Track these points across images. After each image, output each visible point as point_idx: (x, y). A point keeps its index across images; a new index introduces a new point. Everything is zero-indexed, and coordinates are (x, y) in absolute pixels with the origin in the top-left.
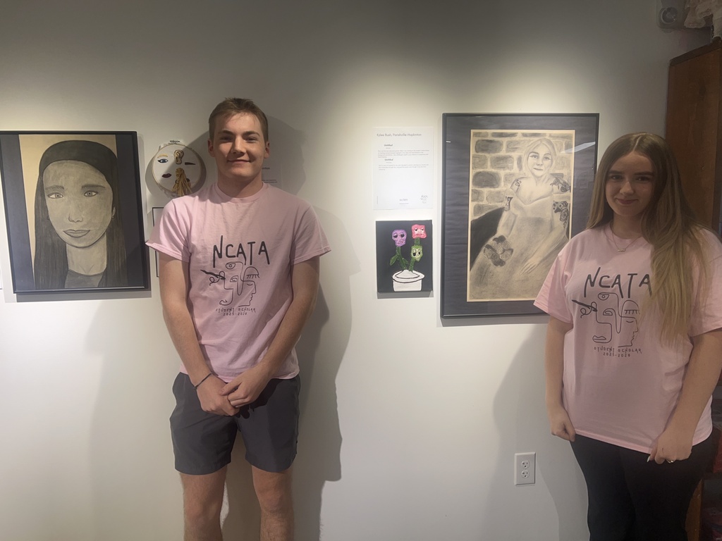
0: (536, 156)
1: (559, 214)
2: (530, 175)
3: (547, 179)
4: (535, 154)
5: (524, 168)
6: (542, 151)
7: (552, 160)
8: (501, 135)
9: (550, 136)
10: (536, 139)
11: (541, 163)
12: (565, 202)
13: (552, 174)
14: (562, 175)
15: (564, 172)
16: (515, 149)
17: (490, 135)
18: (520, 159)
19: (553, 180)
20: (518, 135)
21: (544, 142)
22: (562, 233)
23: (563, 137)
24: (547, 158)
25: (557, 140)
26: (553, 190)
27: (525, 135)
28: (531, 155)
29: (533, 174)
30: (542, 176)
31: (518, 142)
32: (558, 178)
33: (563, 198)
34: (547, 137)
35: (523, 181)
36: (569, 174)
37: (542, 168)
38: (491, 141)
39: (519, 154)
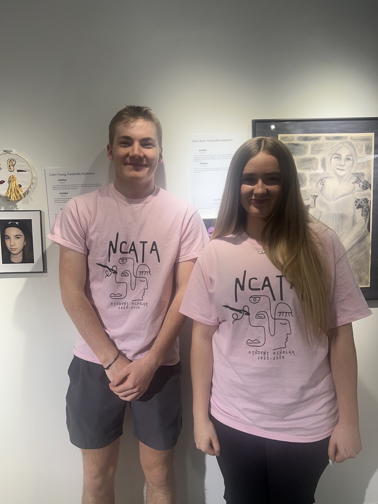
0: (339, 157)
1: (360, 210)
2: (333, 175)
3: (349, 178)
4: (338, 156)
5: (328, 169)
6: (344, 153)
7: (353, 161)
8: (306, 139)
9: (352, 138)
10: (338, 141)
11: (343, 164)
12: (366, 199)
13: (354, 174)
14: (363, 174)
15: (365, 171)
16: (319, 151)
17: (296, 139)
18: (323, 161)
19: (355, 179)
20: (322, 138)
21: (346, 145)
22: (363, 227)
23: (364, 139)
24: (348, 159)
25: (358, 142)
26: (354, 188)
27: (328, 138)
28: (334, 156)
29: (336, 174)
30: (344, 176)
31: (322, 145)
32: (359, 177)
33: (364, 195)
34: (349, 140)
35: (327, 181)
36: (369, 173)
37: (344, 168)
38: (297, 145)
39: (323, 156)
